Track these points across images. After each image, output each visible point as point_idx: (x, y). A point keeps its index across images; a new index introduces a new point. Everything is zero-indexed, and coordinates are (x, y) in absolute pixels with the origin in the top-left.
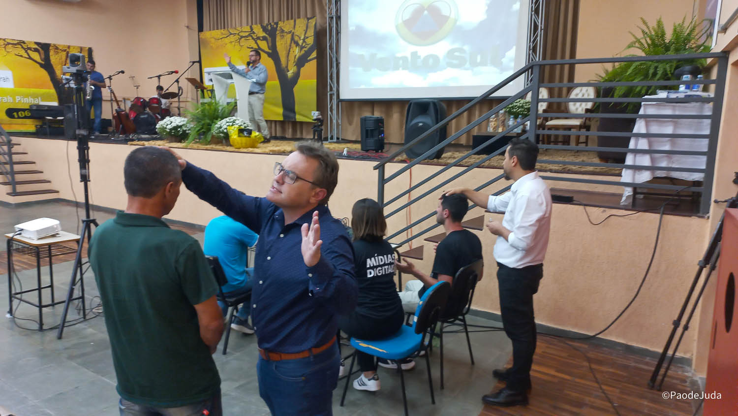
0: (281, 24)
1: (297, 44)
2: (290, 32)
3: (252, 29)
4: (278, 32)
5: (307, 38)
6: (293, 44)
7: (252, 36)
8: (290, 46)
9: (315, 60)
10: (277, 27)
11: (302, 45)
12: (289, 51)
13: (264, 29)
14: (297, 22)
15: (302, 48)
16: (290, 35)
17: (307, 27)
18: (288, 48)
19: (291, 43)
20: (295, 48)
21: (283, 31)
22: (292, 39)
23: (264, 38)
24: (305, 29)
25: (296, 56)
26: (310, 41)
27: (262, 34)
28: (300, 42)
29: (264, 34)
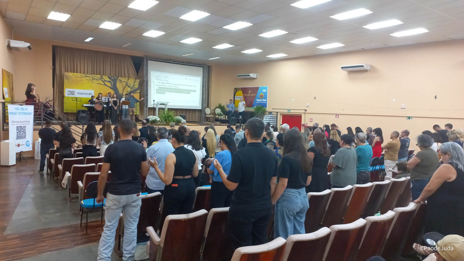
0: (120, 78)
1: (129, 87)
2: (125, 82)
3: (102, 77)
4: (117, 81)
5: (135, 85)
6: (127, 86)
7: (101, 80)
8: (125, 87)
9: (139, 93)
10: (117, 79)
11: (132, 87)
12: (124, 88)
13: (109, 78)
14: (129, 79)
15: (132, 88)
16: (125, 83)
17: (135, 82)
18: (124, 87)
19: (126, 85)
20: (128, 87)
21: (121, 81)
22: (127, 84)
23: (109, 81)
24: (134, 82)
25: (128, 91)
26: (137, 87)
27: (108, 79)
28: (131, 86)
29: (109, 80)
